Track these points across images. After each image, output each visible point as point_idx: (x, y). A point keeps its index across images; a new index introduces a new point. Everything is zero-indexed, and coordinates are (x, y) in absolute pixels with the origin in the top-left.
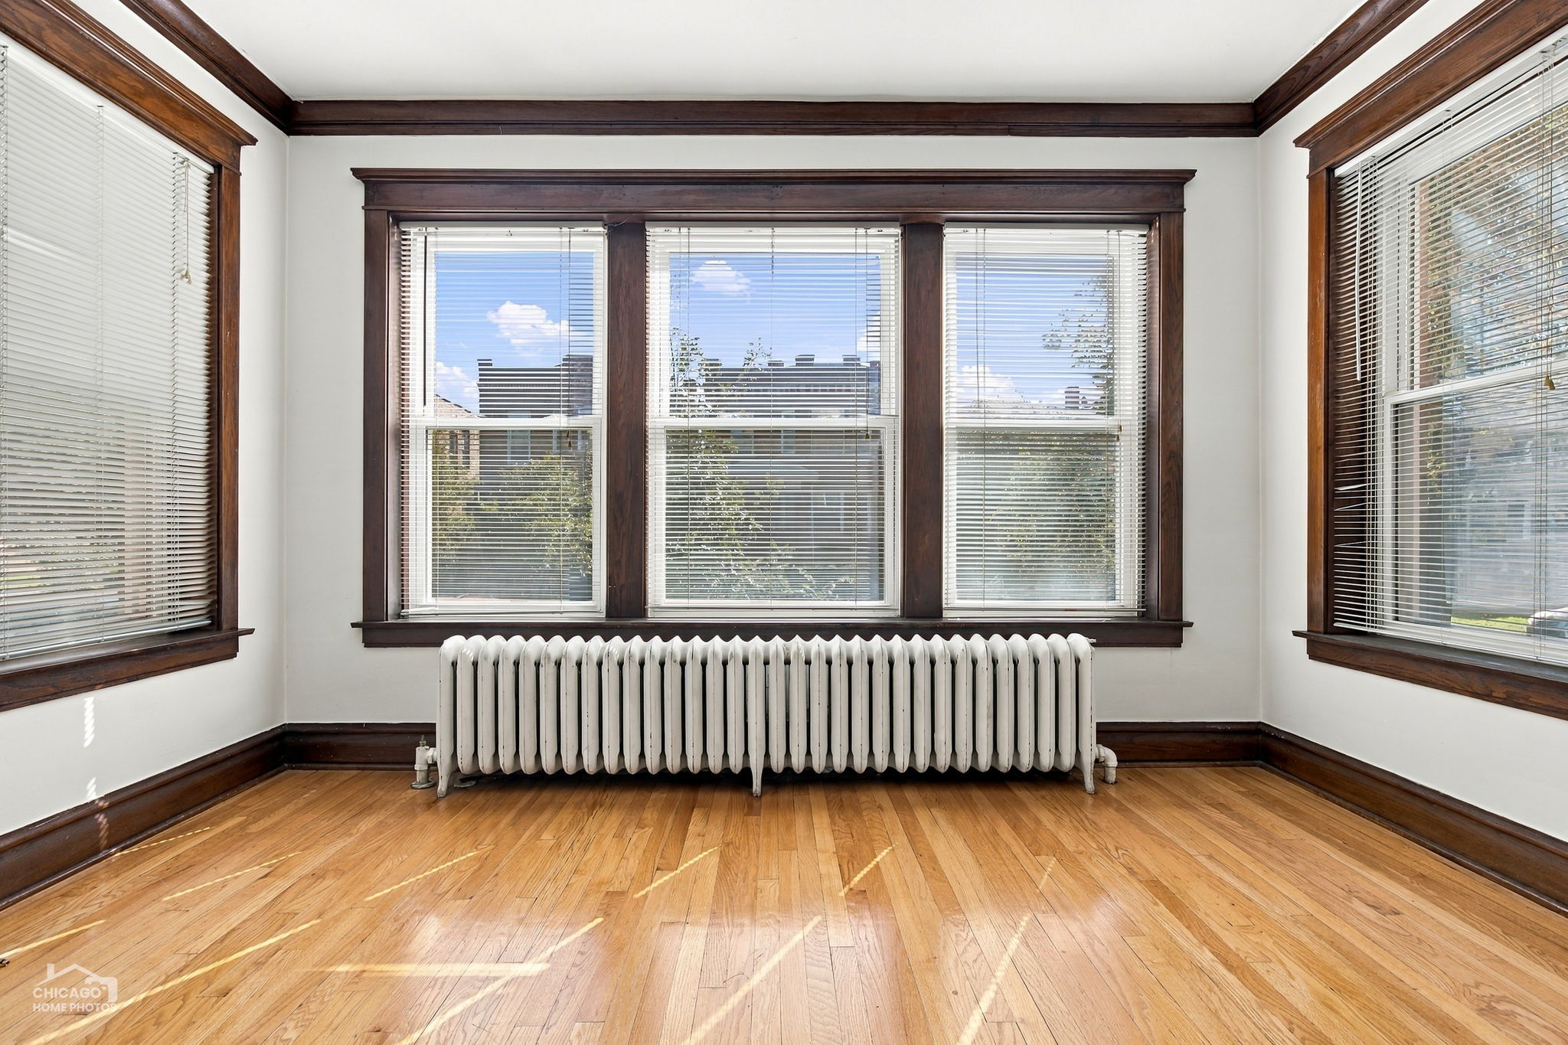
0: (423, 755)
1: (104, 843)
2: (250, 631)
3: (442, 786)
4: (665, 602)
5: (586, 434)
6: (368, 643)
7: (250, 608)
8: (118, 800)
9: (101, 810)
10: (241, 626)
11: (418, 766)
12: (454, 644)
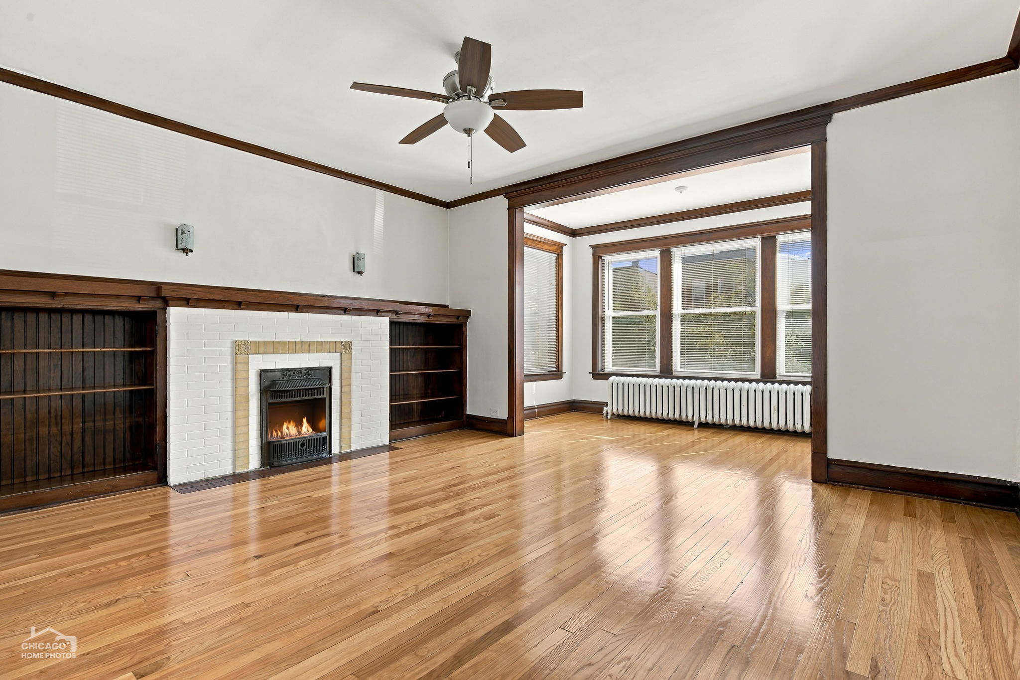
0: (605, 409)
1: (537, 415)
2: (565, 373)
3: (609, 417)
4: (679, 369)
5: (654, 316)
6: (594, 378)
7: (565, 367)
8: (540, 407)
9: (536, 408)
10: (563, 371)
11: (604, 412)
12: (612, 378)
